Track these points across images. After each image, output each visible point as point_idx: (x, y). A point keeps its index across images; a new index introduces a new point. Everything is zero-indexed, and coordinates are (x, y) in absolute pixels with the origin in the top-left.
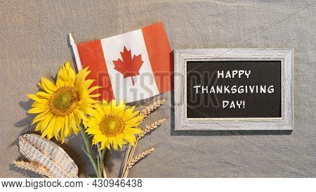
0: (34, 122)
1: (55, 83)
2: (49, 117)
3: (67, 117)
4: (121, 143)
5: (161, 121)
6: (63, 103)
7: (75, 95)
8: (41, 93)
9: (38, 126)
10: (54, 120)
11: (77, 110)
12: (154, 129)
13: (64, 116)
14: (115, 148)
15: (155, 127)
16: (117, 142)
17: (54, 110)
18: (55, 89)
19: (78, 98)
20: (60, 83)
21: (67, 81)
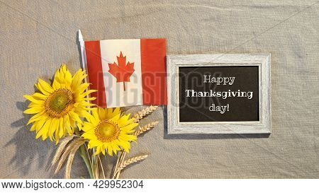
0: (30, 122)
1: (51, 85)
2: (45, 117)
3: (62, 119)
4: (116, 149)
5: (154, 123)
6: (59, 105)
7: (71, 98)
8: (37, 95)
9: (33, 126)
10: (49, 122)
11: (72, 112)
12: (147, 131)
13: (59, 118)
14: (110, 153)
15: (148, 129)
16: (112, 147)
17: (50, 111)
18: (51, 91)
19: (74, 101)
20: (57, 85)
21: (64, 83)
